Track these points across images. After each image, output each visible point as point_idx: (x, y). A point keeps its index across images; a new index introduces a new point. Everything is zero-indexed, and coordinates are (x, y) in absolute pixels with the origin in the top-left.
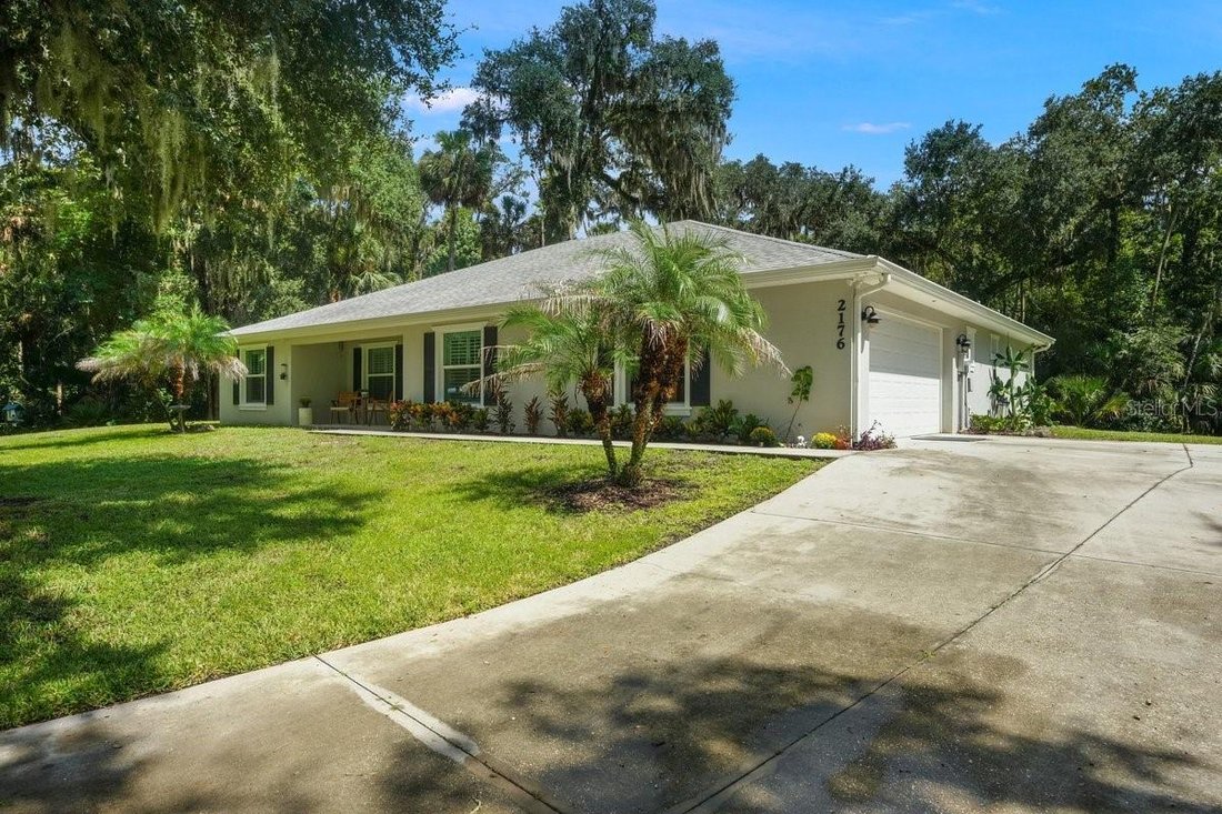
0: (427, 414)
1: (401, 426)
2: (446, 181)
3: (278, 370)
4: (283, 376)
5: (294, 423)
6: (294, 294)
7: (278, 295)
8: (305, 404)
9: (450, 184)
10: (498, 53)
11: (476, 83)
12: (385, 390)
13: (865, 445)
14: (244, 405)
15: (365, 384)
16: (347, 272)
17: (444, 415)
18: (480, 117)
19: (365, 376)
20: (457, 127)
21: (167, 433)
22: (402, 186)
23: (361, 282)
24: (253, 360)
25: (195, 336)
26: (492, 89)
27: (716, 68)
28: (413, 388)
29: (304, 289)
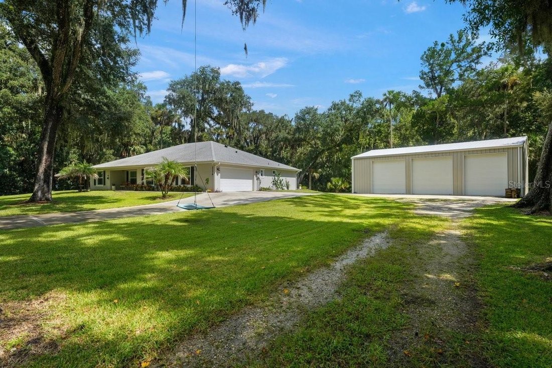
0: (142, 187)
1: (136, 190)
2: (159, 119)
3: (106, 177)
4: (108, 178)
5: (111, 189)
6: (111, 154)
7: (106, 155)
8: (114, 185)
9: (160, 120)
10: (175, 81)
11: (169, 90)
12: (134, 181)
13: (217, 192)
14: (97, 185)
15: (129, 180)
16: (128, 145)
17: (145, 187)
18: (170, 99)
19: (130, 178)
20: (163, 102)
21: (77, 192)
22: (143, 123)
23: (132, 149)
24: (100, 174)
25: (85, 168)
26: (174, 91)
27: (240, 89)
28: (139, 182)
29: (114, 153)
